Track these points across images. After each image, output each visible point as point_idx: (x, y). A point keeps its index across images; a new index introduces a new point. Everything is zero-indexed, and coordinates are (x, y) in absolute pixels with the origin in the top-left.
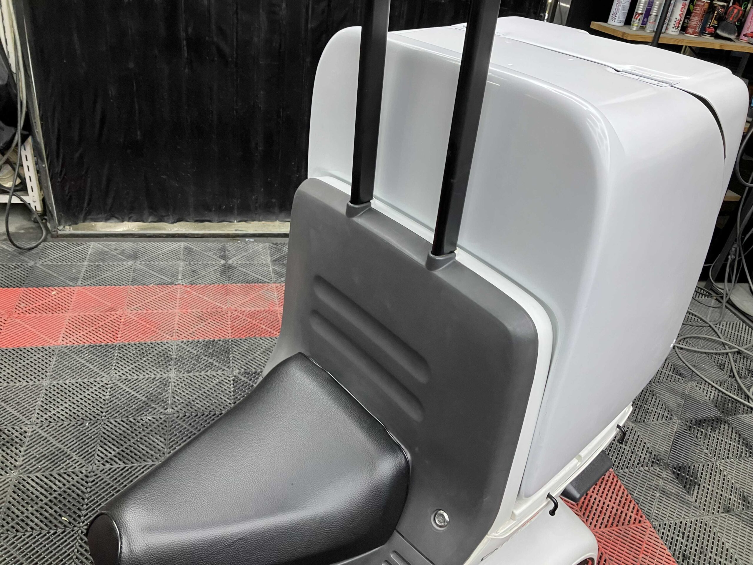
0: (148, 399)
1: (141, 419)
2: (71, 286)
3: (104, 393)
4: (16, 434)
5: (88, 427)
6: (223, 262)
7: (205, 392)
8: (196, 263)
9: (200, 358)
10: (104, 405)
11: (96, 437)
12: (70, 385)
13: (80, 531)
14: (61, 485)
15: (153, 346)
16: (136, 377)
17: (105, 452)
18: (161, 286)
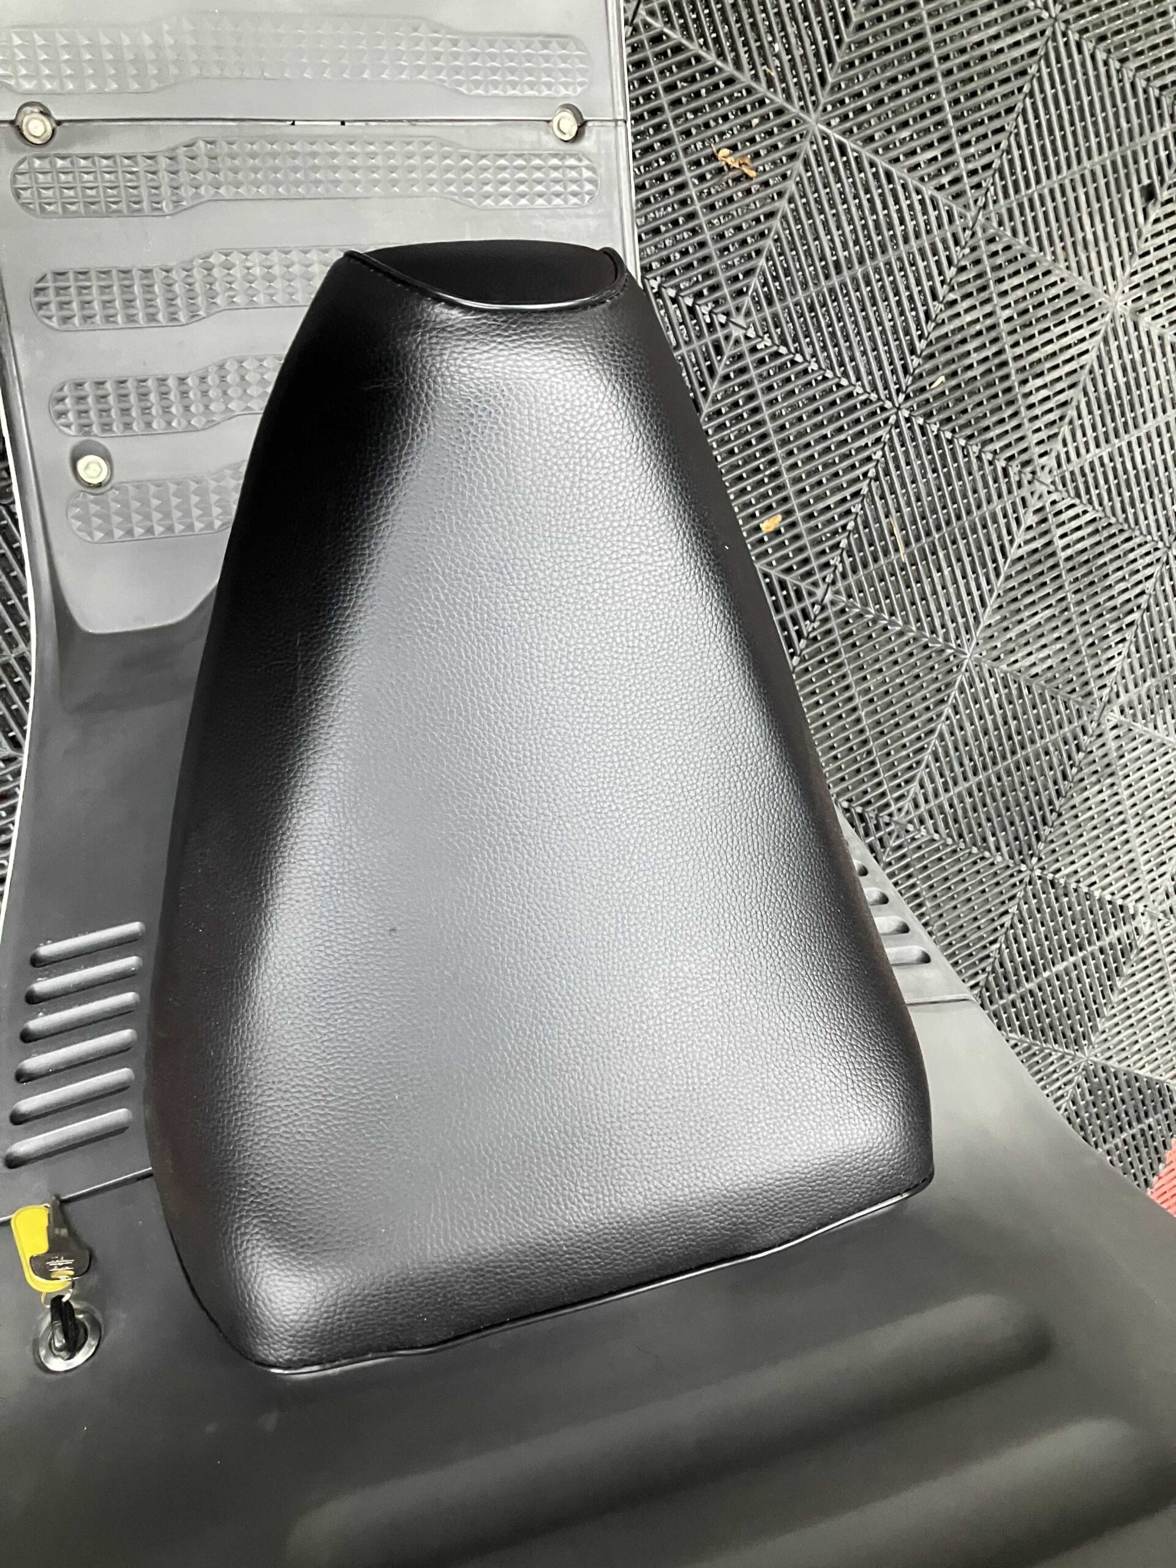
1: (1123, 640)
7: (1123, 822)
11: (1127, 519)
13: (888, 404)
14: (1033, 399)
17: (1075, 524)
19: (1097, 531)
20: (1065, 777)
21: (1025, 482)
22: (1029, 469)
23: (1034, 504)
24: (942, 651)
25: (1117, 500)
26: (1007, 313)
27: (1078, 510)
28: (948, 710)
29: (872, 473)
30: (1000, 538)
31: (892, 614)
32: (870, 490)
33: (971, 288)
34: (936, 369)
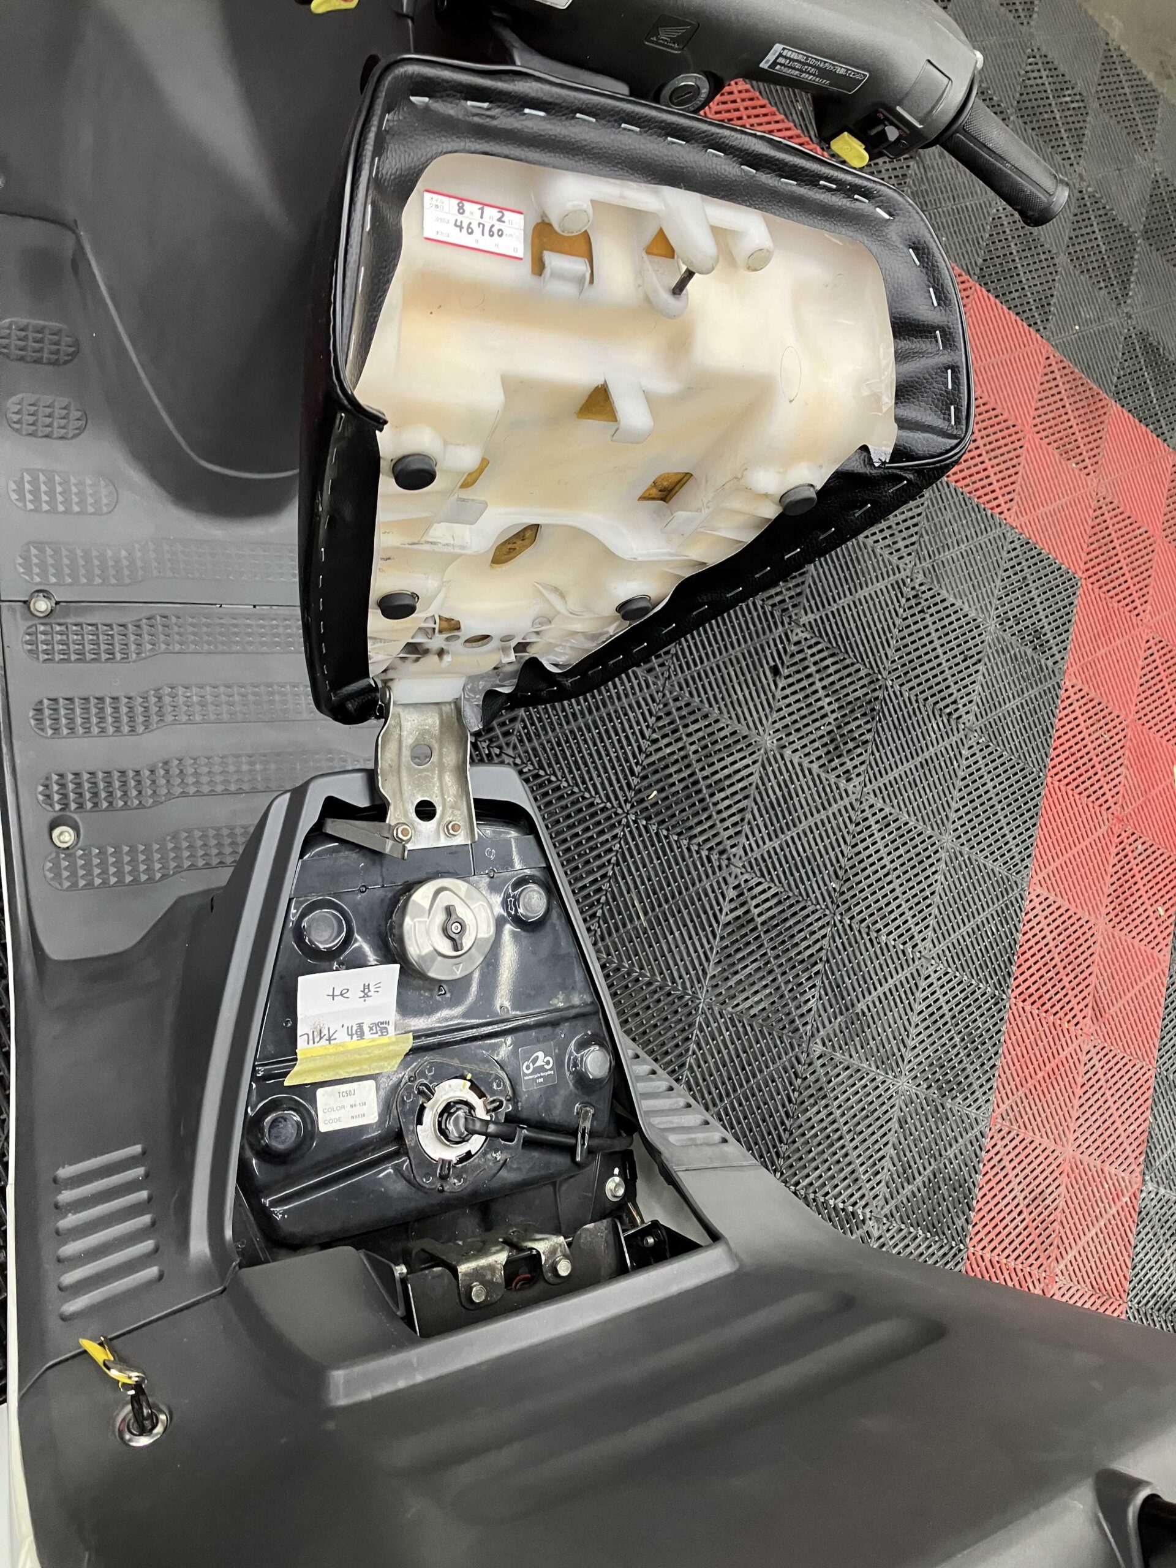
0: (857, 1014)
1: (814, 986)
3: (894, 935)
4: (849, 765)
5: (825, 885)
7: (840, 1138)
9: (932, 1160)
10: (868, 927)
11: (800, 893)
12: (930, 881)
13: (620, 811)
14: (721, 807)
15: (987, 1068)
16: (917, 1008)
17: (764, 897)
18: (1144, 1137)
19: (780, 903)
20: (790, 1101)
21: (724, 866)
22: (725, 856)
23: (733, 882)
24: (682, 997)
25: (791, 879)
26: (694, 748)
27: (765, 886)
28: (693, 1046)
29: (613, 860)
30: (712, 908)
31: (642, 968)
32: (614, 873)
33: (667, 730)
34: (650, 786)
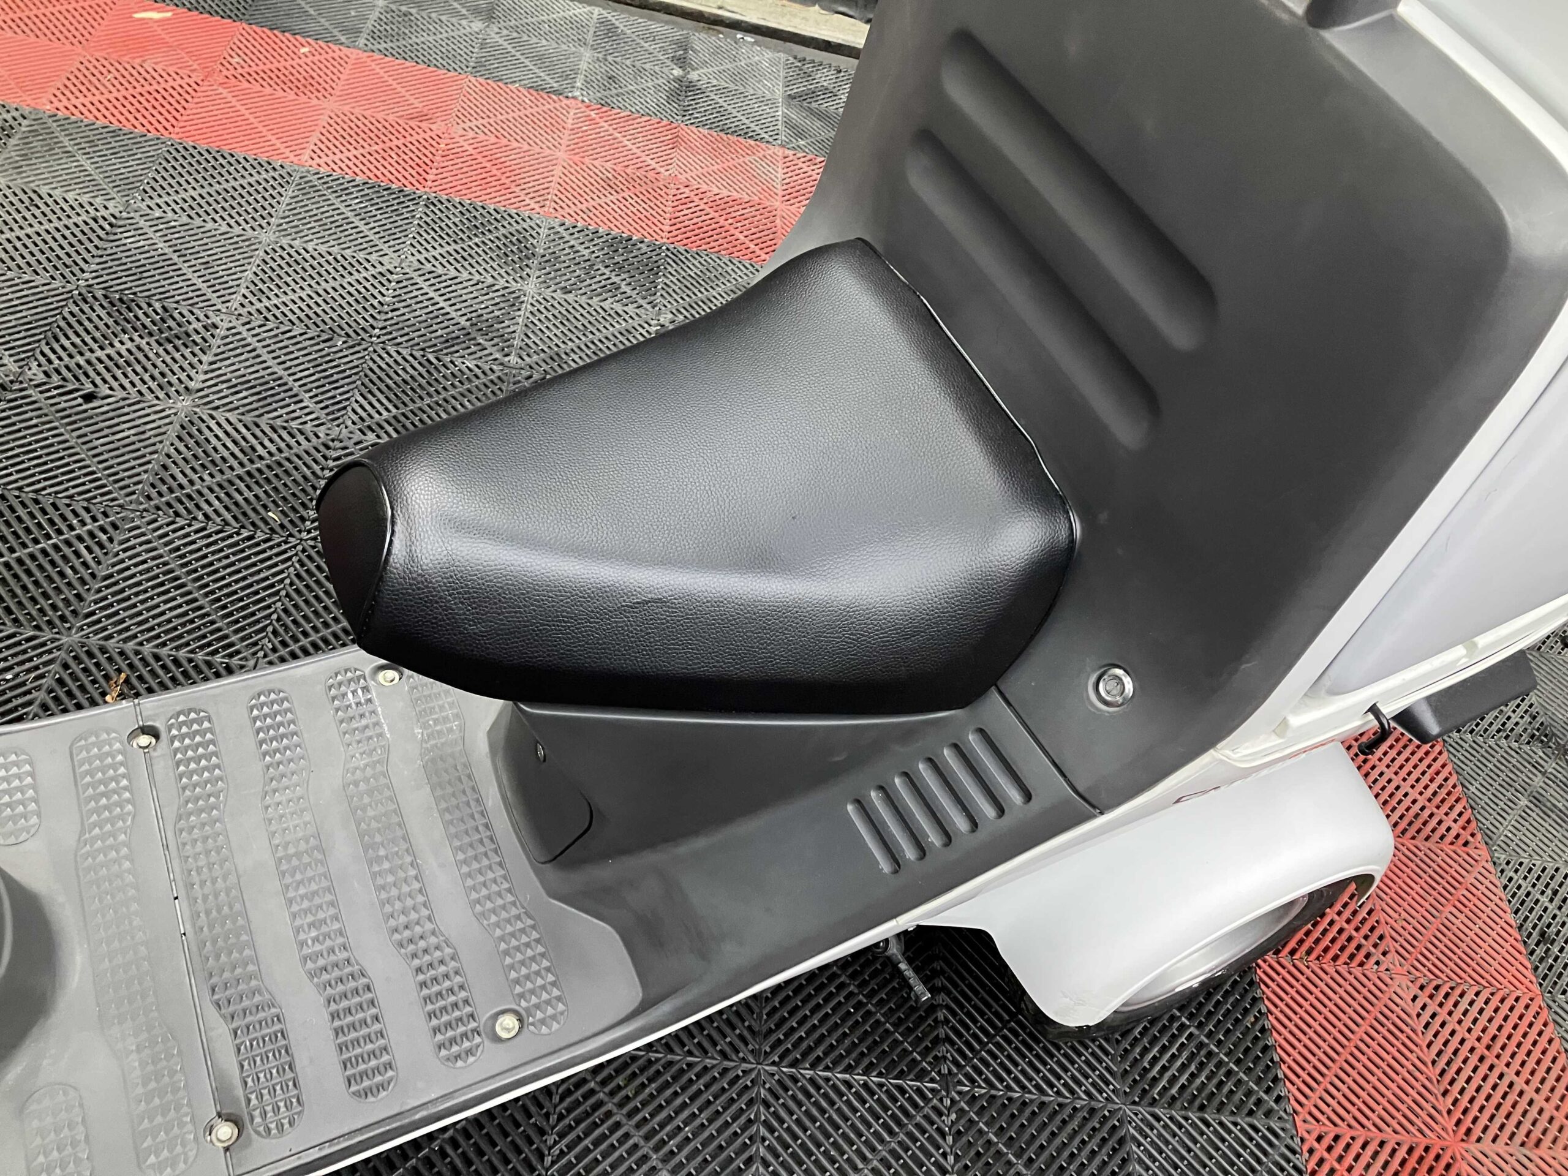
0: (472, 325)
1: (452, 362)
2: (342, 44)
3: (383, 290)
4: (198, 326)
5: (341, 351)
6: (677, 72)
7: (593, 343)
8: (618, 60)
9: (596, 268)
10: (379, 312)
11: (355, 374)
12: (315, 254)
13: (300, 548)
14: (273, 449)
15: (499, 217)
16: (453, 273)
17: (368, 407)
18: (534, 93)
26: (206, 477)
27: (356, 406)
33: (190, 505)
34: (263, 519)
